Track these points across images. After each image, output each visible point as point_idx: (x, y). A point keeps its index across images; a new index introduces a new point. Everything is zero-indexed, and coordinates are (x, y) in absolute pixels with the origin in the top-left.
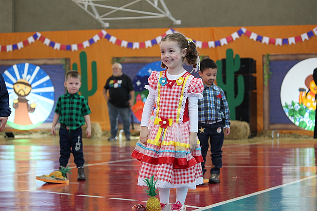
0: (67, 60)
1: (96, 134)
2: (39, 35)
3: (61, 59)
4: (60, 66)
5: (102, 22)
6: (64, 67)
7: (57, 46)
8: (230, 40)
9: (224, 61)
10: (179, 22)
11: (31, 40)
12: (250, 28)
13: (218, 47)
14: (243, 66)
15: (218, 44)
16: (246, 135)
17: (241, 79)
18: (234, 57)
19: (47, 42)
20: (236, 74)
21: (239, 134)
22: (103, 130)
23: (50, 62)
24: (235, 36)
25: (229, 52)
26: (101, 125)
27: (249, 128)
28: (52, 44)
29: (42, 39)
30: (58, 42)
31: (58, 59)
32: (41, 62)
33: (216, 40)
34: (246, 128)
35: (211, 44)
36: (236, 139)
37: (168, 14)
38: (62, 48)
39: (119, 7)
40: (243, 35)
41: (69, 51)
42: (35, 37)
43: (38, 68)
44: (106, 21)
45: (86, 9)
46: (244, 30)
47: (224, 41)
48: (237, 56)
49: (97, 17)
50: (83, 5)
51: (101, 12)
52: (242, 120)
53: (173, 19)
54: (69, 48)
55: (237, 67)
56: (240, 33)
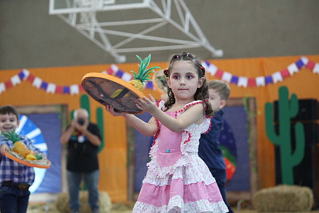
0: (64, 107)
1: (103, 207)
2: (27, 73)
3: (55, 105)
4: (54, 115)
5: (116, 56)
6: (59, 117)
7: (51, 88)
8: (285, 74)
9: (276, 103)
10: (219, 53)
11: (15, 80)
12: (314, 58)
13: (270, 85)
14: (304, 110)
15: (269, 80)
16: (308, 205)
17: (299, 128)
18: (290, 97)
19: (38, 82)
20: (293, 121)
21: (298, 204)
22: (113, 202)
23: (40, 110)
24: (293, 68)
25: (283, 90)
26: (111, 196)
27: (311, 196)
28: (44, 86)
29: (31, 79)
30: (53, 82)
31: (51, 105)
32: (29, 110)
33: (267, 74)
34: (308, 196)
35: (260, 81)
36: (293, 211)
37: (204, 42)
38: (58, 90)
39: (136, 33)
40: (303, 68)
41: (66, 95)
42: (21, 76)
43: (24, 119)
44: (121, 54)
45: (92, 37)
46: (305, 61)
47: (277, 77)
48: (294, 96)
49: (109, 48)
50: (87, 32)
51: (114, 40)
52: (303, 185)
53: (211, 49)
54: (67, 90)
55: (294, 111)
56: (300, 64)
